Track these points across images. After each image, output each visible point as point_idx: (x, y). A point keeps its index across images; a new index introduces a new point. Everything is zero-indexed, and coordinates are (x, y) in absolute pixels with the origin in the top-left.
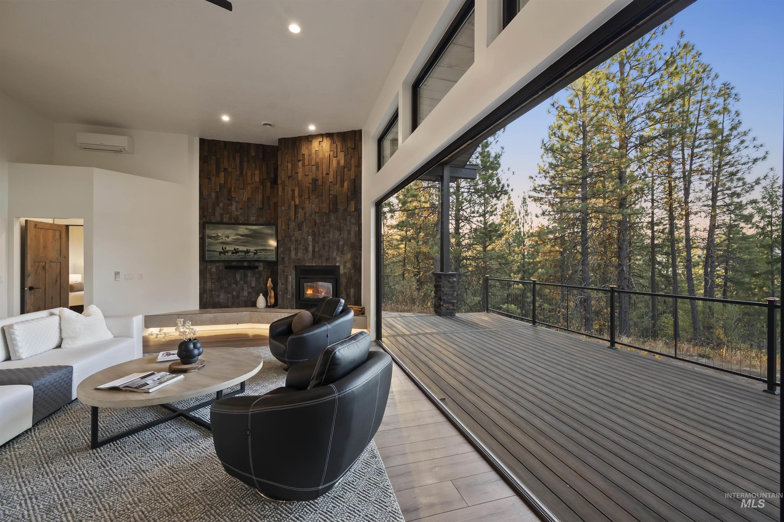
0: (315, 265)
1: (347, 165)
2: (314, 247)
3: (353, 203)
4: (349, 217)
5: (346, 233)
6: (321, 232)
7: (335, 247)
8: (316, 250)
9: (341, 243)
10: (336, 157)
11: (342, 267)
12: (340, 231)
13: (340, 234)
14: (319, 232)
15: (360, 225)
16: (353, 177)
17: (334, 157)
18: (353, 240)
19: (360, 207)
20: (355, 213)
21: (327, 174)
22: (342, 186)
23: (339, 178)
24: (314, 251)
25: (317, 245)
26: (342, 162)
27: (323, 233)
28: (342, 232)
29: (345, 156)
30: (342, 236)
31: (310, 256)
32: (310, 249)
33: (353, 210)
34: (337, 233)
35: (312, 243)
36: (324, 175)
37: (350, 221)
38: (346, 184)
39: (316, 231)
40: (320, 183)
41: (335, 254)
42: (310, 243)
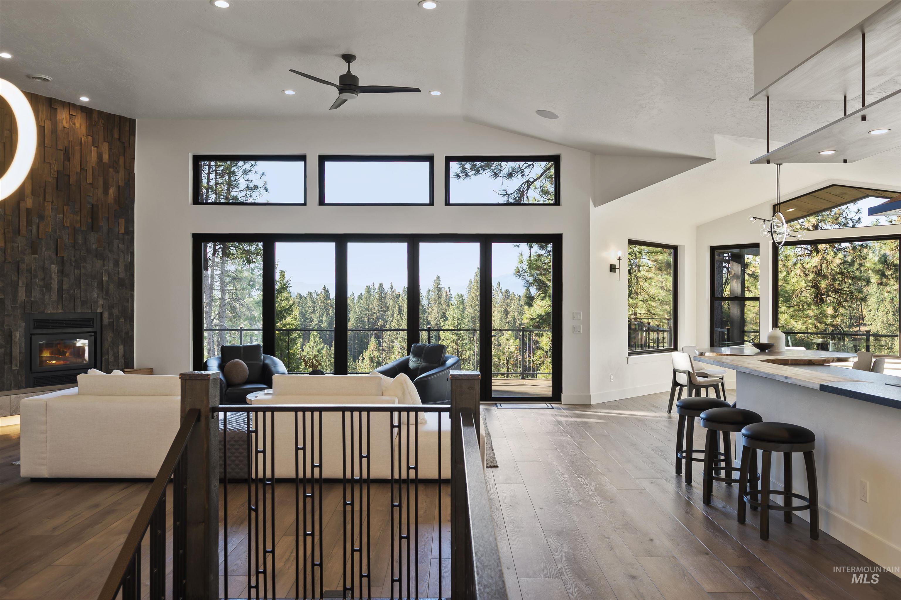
0: (60, 311)
1: (114, 164)
2: (61, 283)
3: (122, 221)
4: (116, 242)
5: (111, 264)
6: (73, 259)
7: (96, 284)
8: (65, 287)
9: (105, 278)
10: (98, 147)
11: (106, 315)
12: (104, 261)
13: (104, 265)
14: (71, 260)
15: (132, 254)
16: (121, 183)
17: (94, 147)
18: (122, 275)
19: (130, 229)
20: (126, 237)
21: (83, 170)
22: (106, 192)
23: (101, 180)
24: (60, 290)
25: (66, 279)
26: (106, 158)
27: (76, 260)
28: (105, 262)
29: (110, 149)
30: (106, 268)
31: (54, 296)
32: (55, 285)
33: (122, 231)
34: (99, 263)
35: (58, 276)
36: (79, 170)
37: (118, 247)
38: (112, 191)
39: (65, 258)
40: (72, 180)
41: (95, 295)
42: (55, 277)
